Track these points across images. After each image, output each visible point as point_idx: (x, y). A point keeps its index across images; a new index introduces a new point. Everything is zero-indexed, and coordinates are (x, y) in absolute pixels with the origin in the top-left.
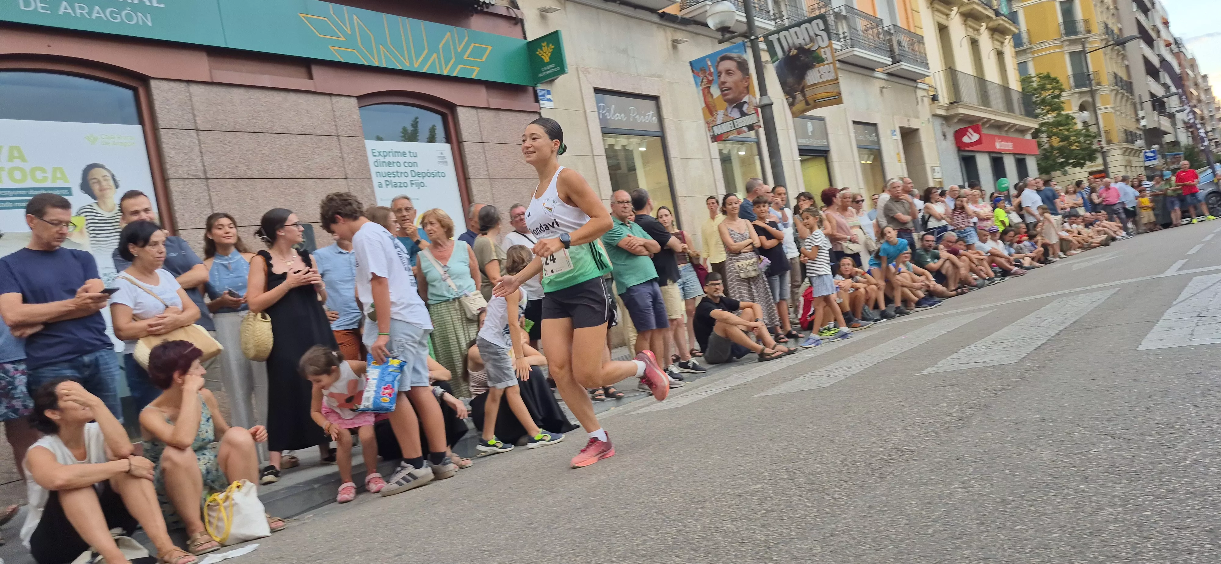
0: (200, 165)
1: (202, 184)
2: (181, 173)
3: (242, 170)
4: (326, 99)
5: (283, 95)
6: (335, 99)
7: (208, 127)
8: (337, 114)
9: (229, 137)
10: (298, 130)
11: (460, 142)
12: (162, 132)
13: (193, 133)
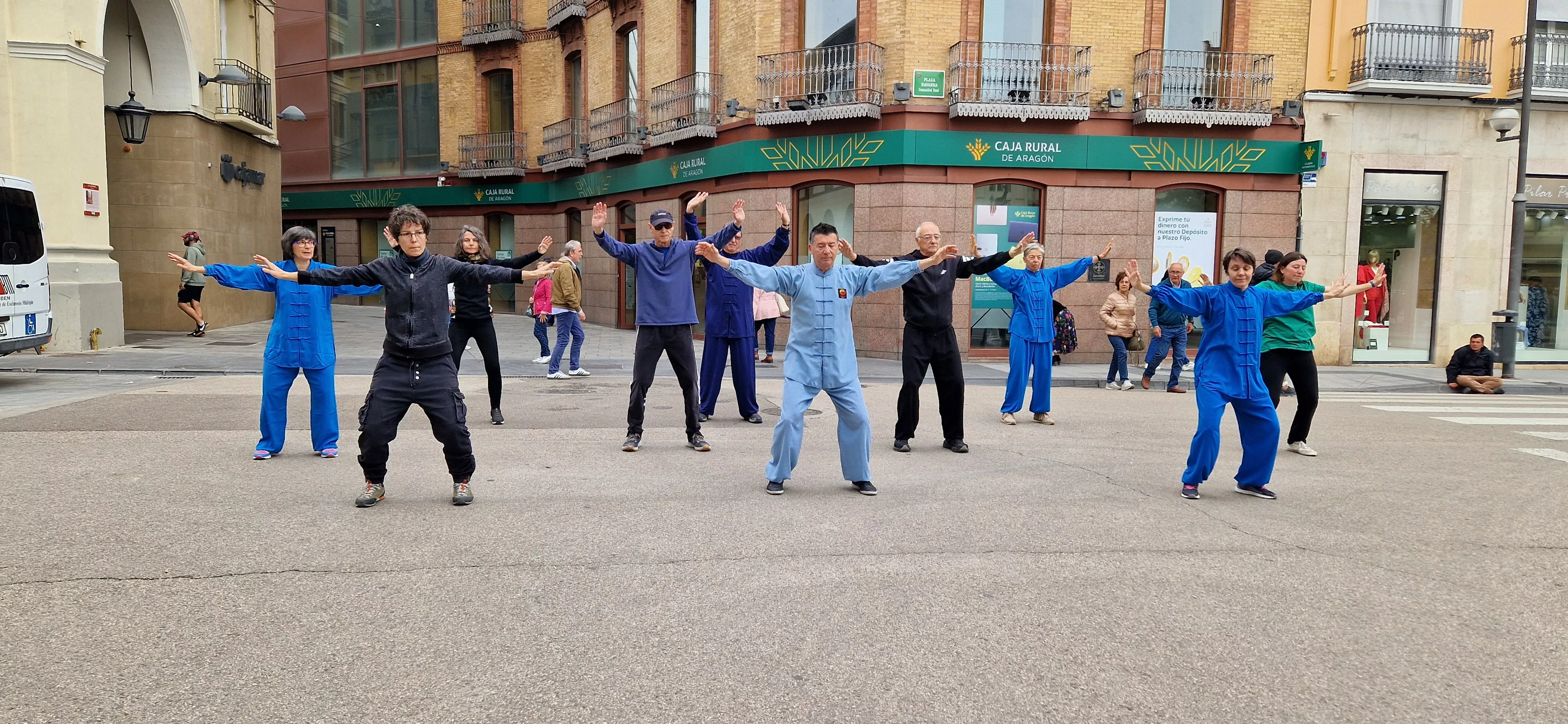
0: (1061, 227)
1: (1059, 237)
2: (1052, 231)
3: (1081, 230)
4: (1137, 190)
5: (1111, 189)
6: (1141, 190)
7: (1068, 208)
8: (1141, 199)
9: (1078, 213)
10: (1117, 208)
11: (1223, 213)
12: (1048, 211)
13: (1061, 212)
